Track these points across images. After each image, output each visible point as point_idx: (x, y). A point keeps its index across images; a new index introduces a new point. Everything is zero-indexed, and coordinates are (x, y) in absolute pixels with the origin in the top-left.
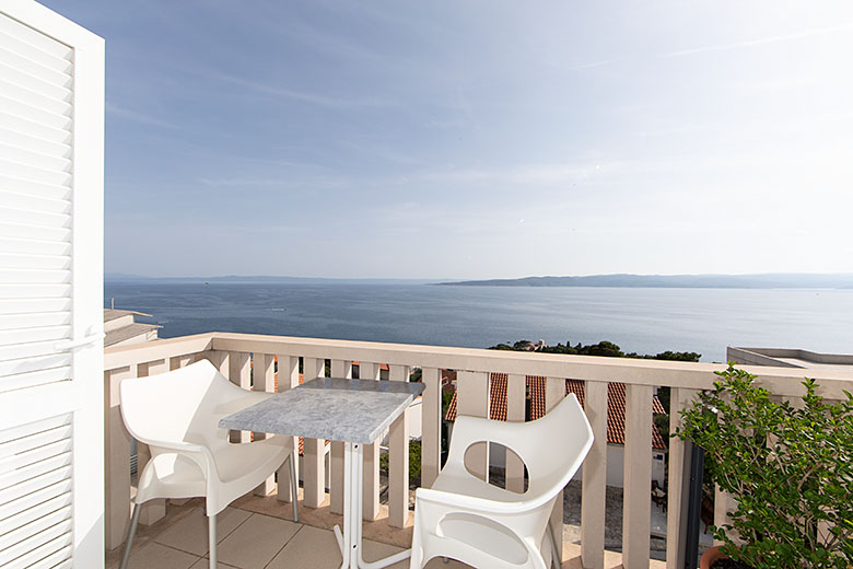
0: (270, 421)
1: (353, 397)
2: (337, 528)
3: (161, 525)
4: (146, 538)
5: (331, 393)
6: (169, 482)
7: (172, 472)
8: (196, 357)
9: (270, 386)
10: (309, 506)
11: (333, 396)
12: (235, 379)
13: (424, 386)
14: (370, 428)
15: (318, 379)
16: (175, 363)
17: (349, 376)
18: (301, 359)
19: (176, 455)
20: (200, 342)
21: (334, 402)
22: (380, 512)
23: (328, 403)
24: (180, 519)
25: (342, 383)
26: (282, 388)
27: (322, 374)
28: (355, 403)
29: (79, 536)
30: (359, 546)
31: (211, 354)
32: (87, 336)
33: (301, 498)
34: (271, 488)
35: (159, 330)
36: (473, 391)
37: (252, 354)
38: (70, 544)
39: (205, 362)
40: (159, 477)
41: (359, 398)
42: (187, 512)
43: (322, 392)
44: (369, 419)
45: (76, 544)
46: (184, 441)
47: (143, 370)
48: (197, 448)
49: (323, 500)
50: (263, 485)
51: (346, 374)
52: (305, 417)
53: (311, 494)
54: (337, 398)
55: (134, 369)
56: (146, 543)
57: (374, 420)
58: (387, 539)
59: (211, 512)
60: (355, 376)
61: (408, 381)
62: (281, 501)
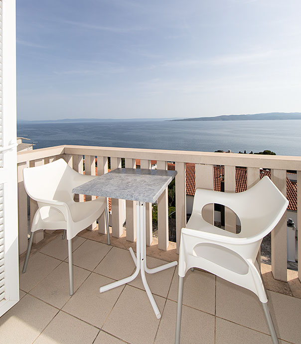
0: (98, 190)
1: (139, 178)
2: (131, 249)
3: (42, 243)
4: (35, 250)
5: (127, 176)
6: (47, 221)
7: (48, 216)
8: (57, 157)
9: (93, 173)
10: (115, 237)
11: (128, 177)
12: (75, 168)
13: (176, 173)
14: (152, 194)
15: (118, 169)
16: (47, 160)
17: (135, 167)
18: (109, 158)
19: (50, 207)
20: (58, 150)
21: (130, 180)
22: (153, 241)
23: (127, 181)
24: (50, 241)
25: (131, 171)
26: (99, 173)
27: (120, 166)
28: (142, 181)
29: (7, 247)
30: (145, 259)
31: (64, 156)
32: (10, 144)
33: (111, 232)
34: (95, 226)
35: (33, 146)
36: (204, 175)
37: (84, 156)
38: (3, 251)
39: (62, 160)
40: (42, 219)
41: (143, 178)
42: (54, 237)
43: (123, 175)
44: (150, 189)
45: (6, 251)
46: (53, 199)
47: (32, 164)
48: (62, 203)
49: (122, 233)
50: (91, 226)
51: (133, 166)
52: (116, 188)
53: (116, 230)
54: (131, 178)
55: (28, 163)
56: (35, 252)
57: (153, 190)
58: (158, 256)
59: (69, 237)
60: (138, 166)
61: (167, 169)
62: (100, 233)
